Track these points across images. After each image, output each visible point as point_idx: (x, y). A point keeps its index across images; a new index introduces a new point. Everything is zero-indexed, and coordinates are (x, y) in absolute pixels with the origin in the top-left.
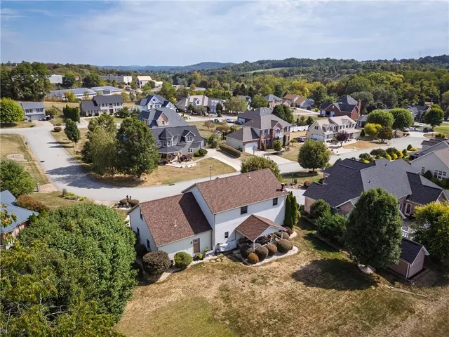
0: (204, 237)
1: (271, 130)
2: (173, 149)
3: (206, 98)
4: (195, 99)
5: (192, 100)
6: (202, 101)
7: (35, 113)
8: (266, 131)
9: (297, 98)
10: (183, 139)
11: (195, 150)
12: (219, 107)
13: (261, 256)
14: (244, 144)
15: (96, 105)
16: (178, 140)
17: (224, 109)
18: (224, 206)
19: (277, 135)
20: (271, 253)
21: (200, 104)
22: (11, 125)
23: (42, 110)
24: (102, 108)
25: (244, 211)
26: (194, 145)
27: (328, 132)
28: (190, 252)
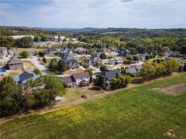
0: (74, 83)
1: (97, 61)
2: (70, 66)
3: (83, 48)
4: (79, 49)
5: (78, 49)
6: (81, 49)
7: (31, 54)
8: (95, 62)
9: (113, 48)
10: (73, 64)
11: (76, 66)
12: (86, 52)
13: (84, 86)
14: (89, 65)
15: (49, 51)
16: (72, 64)
17: (88, 52)
18: (78, 78)
19: (98, 63)
20: (86, 86)
21: (81, 50)
22: (26, 58)
23: (33, 53)
24: (50, 52)
25: (82, 79)
26: (76, 65)
27: (114, 62)
28: (72, 85)
